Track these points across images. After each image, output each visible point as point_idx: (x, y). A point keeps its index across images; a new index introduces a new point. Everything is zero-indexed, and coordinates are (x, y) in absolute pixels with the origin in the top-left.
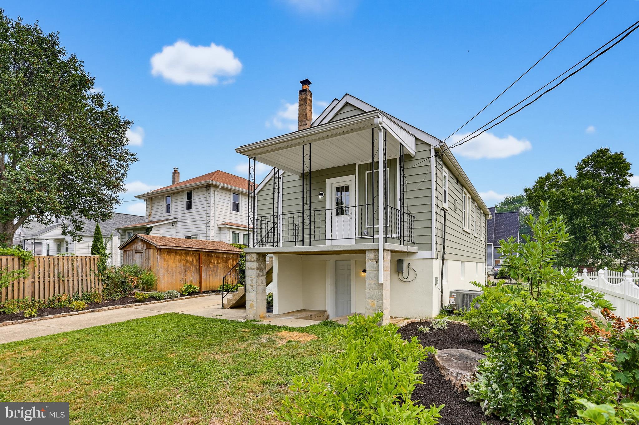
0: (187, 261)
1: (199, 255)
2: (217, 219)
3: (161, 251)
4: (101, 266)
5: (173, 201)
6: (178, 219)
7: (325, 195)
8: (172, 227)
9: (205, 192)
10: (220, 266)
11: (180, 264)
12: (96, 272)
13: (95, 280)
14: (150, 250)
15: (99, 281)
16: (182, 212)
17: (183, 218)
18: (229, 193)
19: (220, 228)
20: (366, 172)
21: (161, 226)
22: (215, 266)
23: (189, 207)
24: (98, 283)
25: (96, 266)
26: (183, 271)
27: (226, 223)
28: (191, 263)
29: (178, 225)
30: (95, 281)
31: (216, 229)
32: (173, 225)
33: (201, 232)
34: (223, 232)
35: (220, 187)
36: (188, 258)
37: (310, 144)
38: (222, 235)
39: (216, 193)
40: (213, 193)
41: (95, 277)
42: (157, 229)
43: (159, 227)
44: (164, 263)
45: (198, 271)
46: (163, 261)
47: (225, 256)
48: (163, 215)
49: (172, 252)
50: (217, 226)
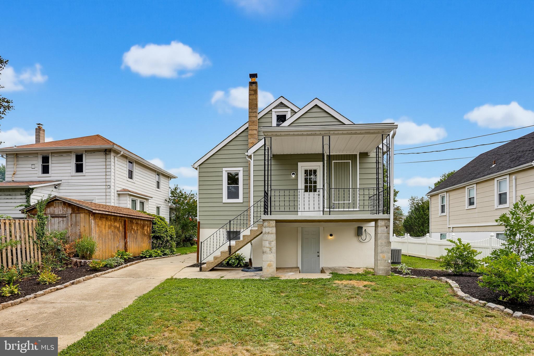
0: (115, 227)
1: (125, 221)
2: (117, 185)
3: (94, 217)
4: (41, 232)
5: (53, 162)
6: (62, 182)
7: (297, 175)
8: (54, 189)
9: (104, 157)
10: (139, 231)
11: (110, 230)
12: (35, 240)
13: (34, 248)
14: (78, 215)
15: (38, 249)
16: (69, 175)
17: (70, 181)
18: (126, 160)
19: (119, 194)
20: (333, 161)
21: (43, 188)
22: (135, 232)
23: (79, 169)
24: (38, 252)
25: (34, 232)
26: (112, 237)
27: (124, 190)
28: (119, 229)
29: (61, 188)
30: (34, 250)
31: (116, 195)
32: (55, 188)
33: (97, 197)
34: (122, 198)
35: (122, 153)
36: (116, 223)
37: (330, 136)
38: (121, 202)
39: (116, 158)
40: (114, 158)
41: (34, 245)
42: (38, 190)
43: (41, 188)
44: (97, 229)
45: (123, 238)
46: (97, 227)
47: (142, 222)
48: (38, 176)
49: (103, 218)
50: (116, 192)
